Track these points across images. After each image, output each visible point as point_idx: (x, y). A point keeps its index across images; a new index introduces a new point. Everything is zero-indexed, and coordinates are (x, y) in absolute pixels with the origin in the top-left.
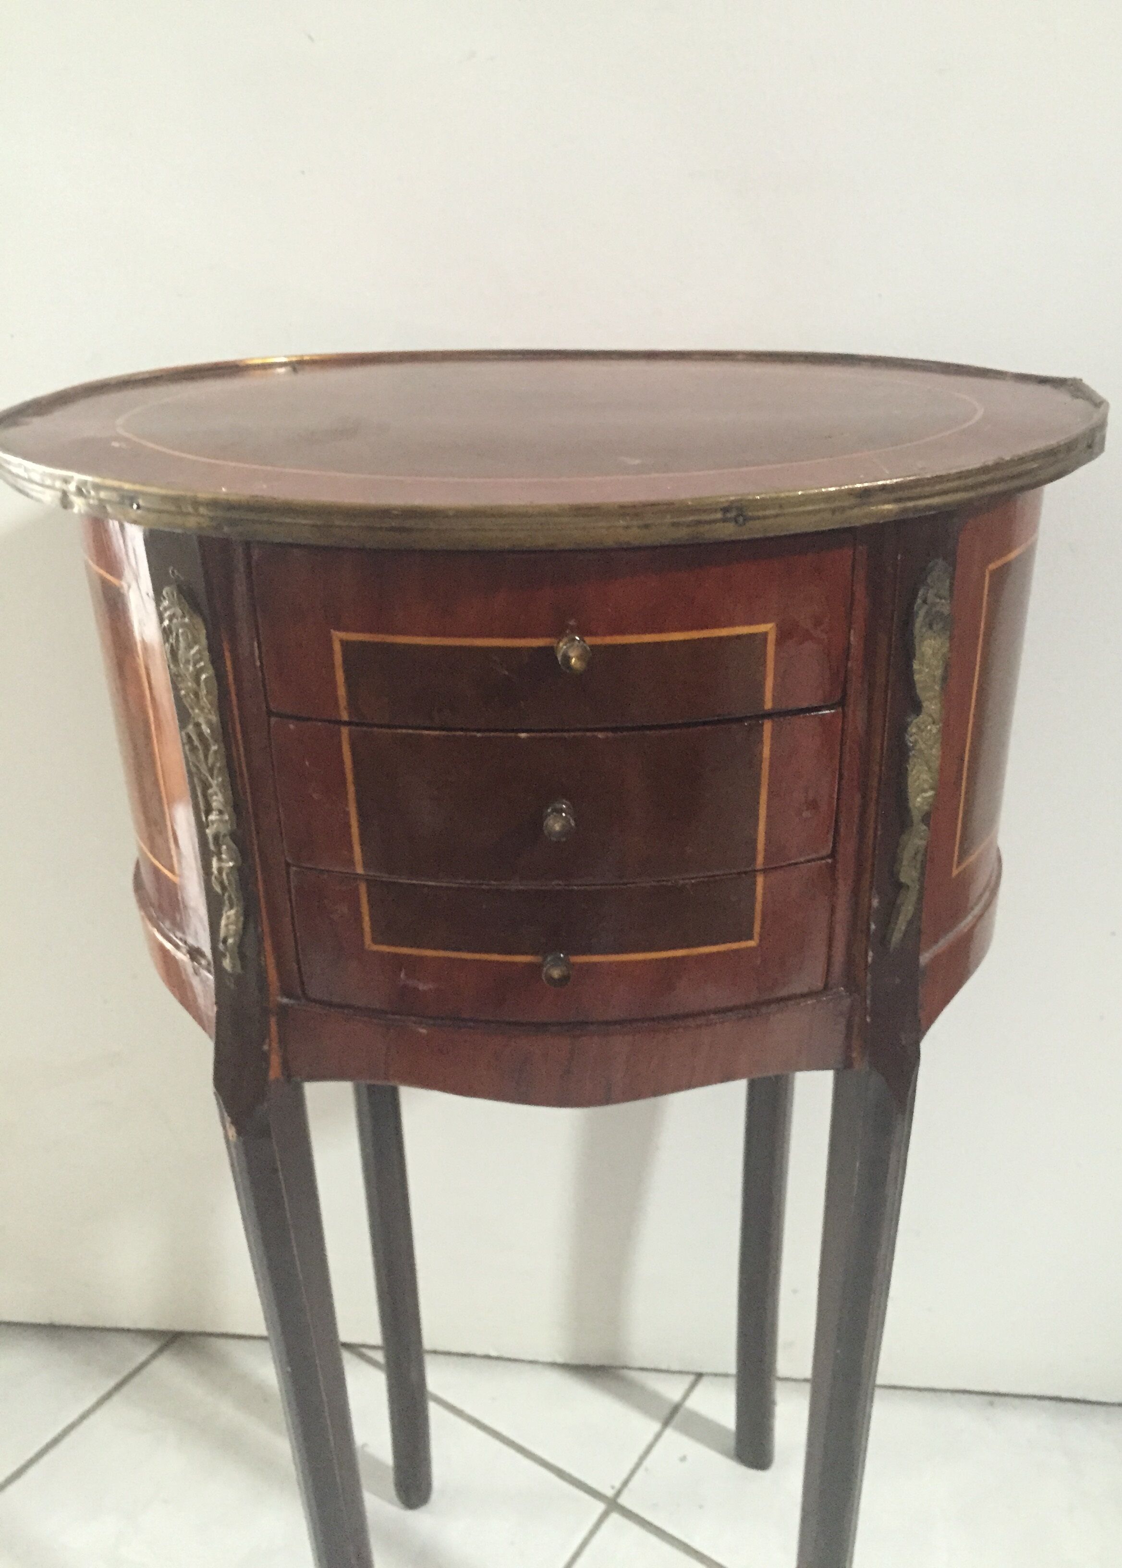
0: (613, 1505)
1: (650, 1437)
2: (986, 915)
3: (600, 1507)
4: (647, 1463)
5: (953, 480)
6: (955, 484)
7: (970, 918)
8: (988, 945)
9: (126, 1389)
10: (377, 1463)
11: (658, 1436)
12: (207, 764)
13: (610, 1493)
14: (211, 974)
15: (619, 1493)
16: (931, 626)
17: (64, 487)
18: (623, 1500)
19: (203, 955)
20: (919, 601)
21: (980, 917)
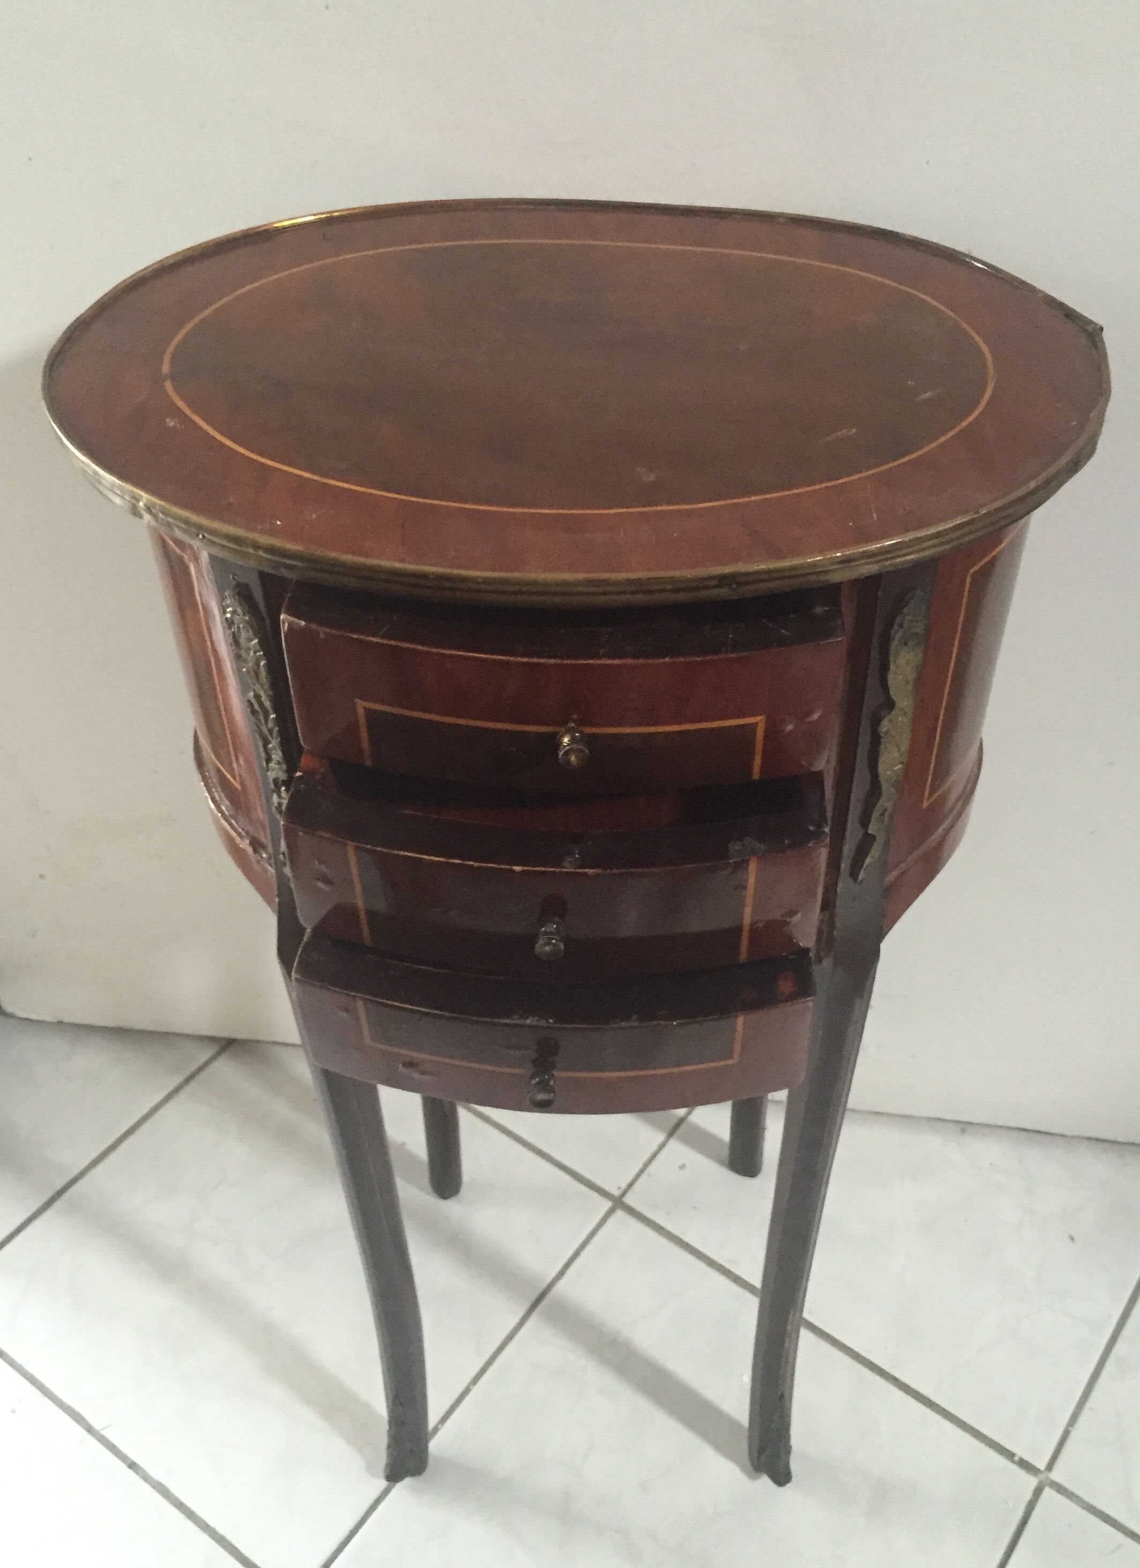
0: (619, 1203)
1: (654, 1147)
2: (956, 827)
3: (607, 1204)
4: (652, 1168)
5: (929, 540)
6: (931, 543)
7: (940, 831)
8: (961, 838)
9: (193, 1084)
10: (414, 1159)
11: (662, 1146)
12: (267, 726)
13: (616, 1193)
14: (273, 868)
15: (624, 1193)
16: (906, 644)
17: (135, 502)
18: (629, 1200)
19: (264, 847)
20: (896, 627)
21: (951, 827)
